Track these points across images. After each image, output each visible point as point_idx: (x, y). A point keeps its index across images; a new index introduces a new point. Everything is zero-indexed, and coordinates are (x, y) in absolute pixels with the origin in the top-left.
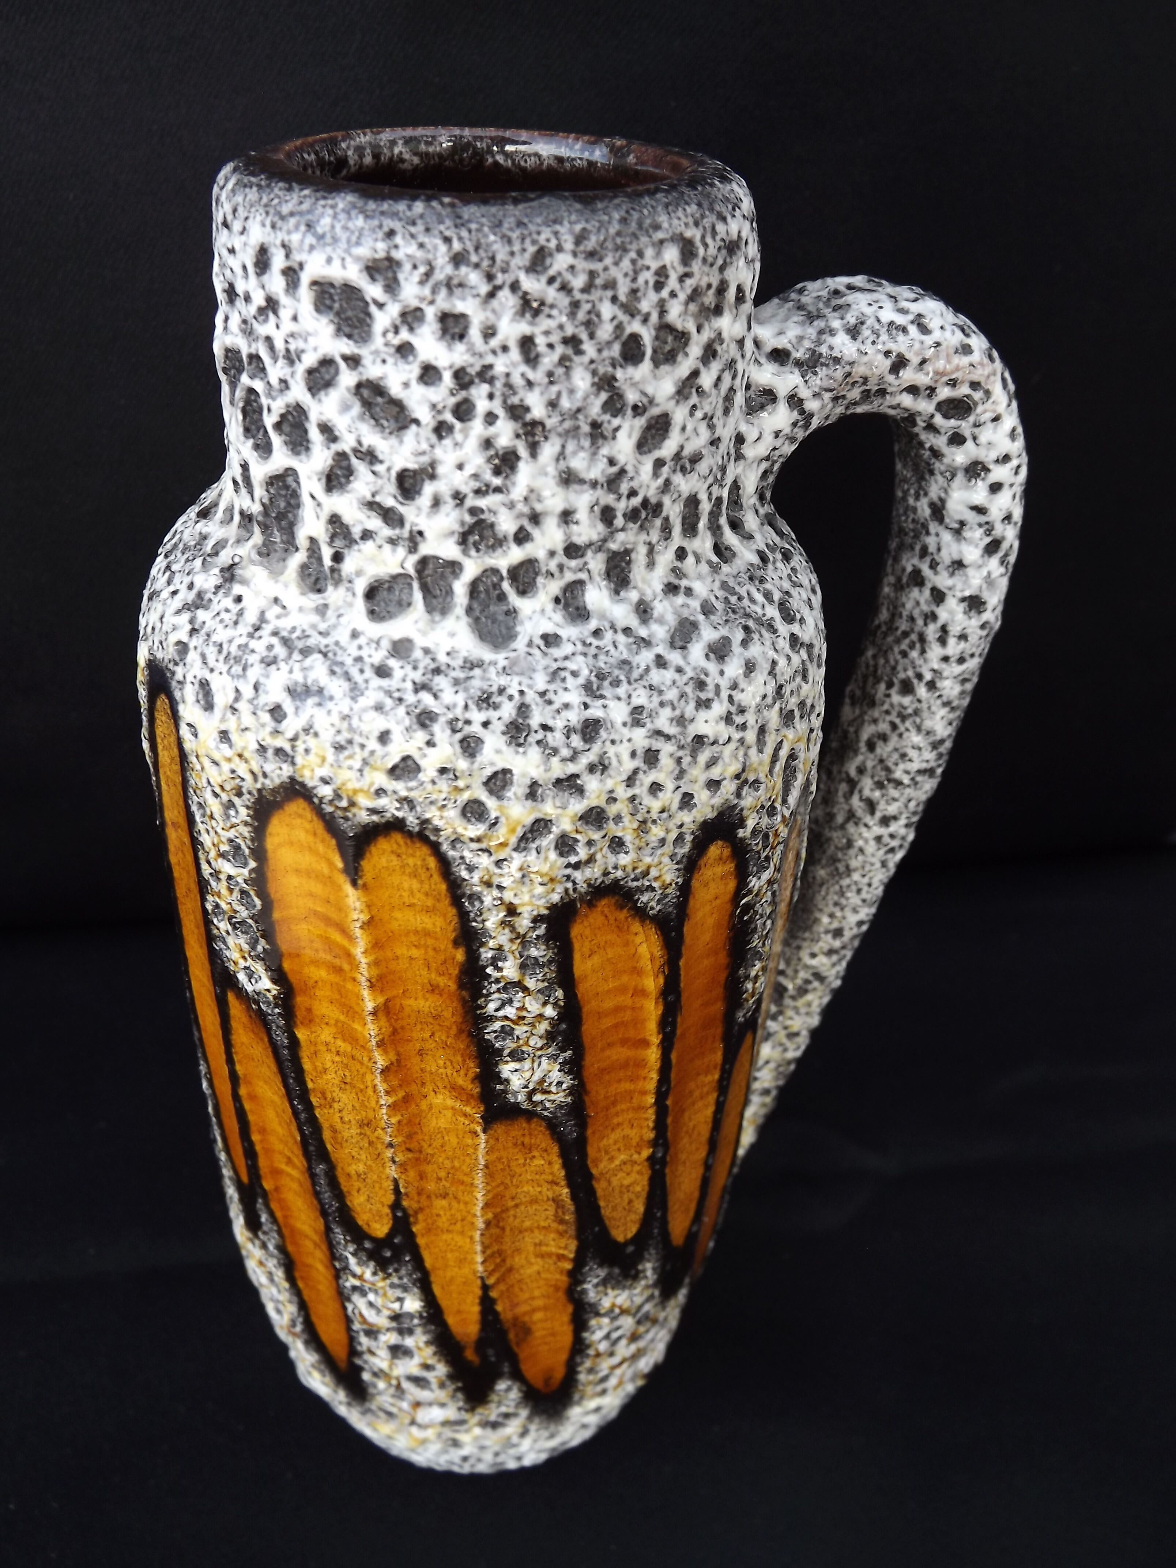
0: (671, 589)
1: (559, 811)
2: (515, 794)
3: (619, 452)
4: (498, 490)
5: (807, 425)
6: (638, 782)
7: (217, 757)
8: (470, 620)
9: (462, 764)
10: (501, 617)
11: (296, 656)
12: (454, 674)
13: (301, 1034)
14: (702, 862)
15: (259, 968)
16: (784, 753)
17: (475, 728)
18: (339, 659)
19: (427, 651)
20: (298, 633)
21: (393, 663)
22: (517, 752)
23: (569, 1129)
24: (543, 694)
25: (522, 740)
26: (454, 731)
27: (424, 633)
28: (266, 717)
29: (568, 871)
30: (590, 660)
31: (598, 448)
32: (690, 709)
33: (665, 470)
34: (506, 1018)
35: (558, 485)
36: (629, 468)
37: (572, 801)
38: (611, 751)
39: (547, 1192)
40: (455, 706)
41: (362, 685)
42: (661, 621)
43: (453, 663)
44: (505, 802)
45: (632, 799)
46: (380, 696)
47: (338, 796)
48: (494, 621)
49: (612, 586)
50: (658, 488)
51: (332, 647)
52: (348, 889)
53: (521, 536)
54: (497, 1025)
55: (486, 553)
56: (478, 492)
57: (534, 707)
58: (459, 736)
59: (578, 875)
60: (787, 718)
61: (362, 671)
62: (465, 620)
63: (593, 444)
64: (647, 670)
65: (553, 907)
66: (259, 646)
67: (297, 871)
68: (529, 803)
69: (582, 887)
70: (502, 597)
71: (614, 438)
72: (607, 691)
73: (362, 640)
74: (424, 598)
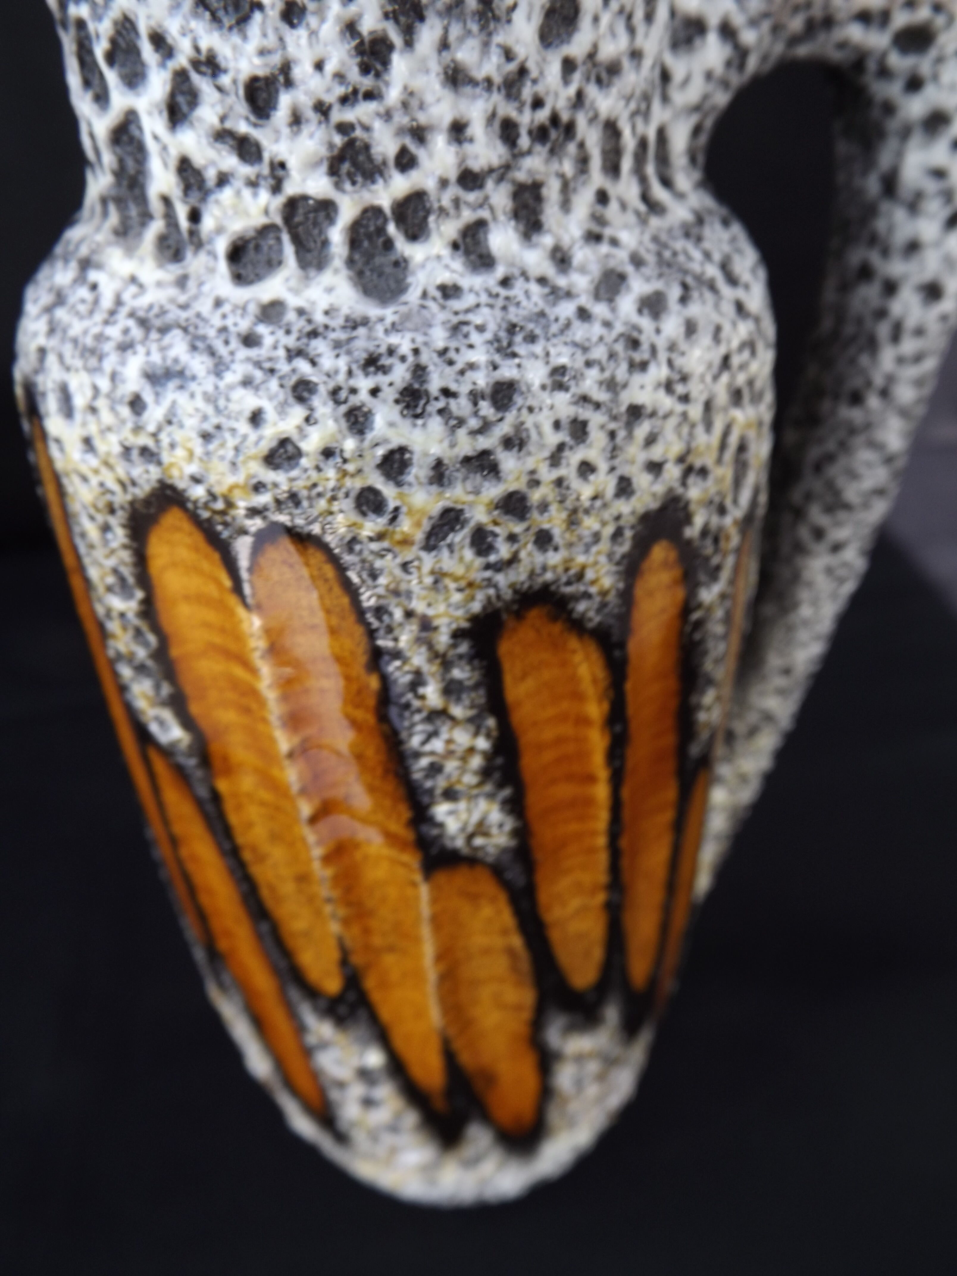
0: (594, 238)
1: (471, 498)
2: (417, 477)
3: (517, 41)
4: (370, 96)
5: (742, 66)
6: (564, 462)
7: (84, 469)
8: (351, 273)
9: (350, 444)
10: (389, 270)
11: (154, 335)
12: (333, 336)
13: (222, 786)
14: (646, 565)
15: (167, 715)
16: (733, 440)
17: (363, 396)
18: (201, 332)
19: (301, 312)
20: (156, 310)
21: (262, 329)
22: (415, 425)
23: (515, 874)
24: (443, 352)
25: (419, 410)
26: (338, 403)
27: (296, 292)
28: (125, 411)
29: (488, 574)
30: (498, 313)
31: (490, 34)
32: (621, 372)
33: (577, 77)
34: (432, 753)
35: (444, 85)
36: (531, 65)
37: (486, 484)
38: (529, 421)
39: (498, 942)
40: (337, 372)
41: (227, 358)
42: (583, 270)
43: (333, 323)
44: (405, 489)
45: (559, 482)
46: (249, 369)
47: (213, 496)
48: (381, 274)
49: (521, 227)
50: (569, 99)
51: (194, 320)
52: (241, 611)
53: (405, 161)
54: (424, 762)
55: (363, 185)
56: (344, 100)
57: (431, 368)
58: (343, 409)
59: (501, 579)
60: (737, 396)
61: (227, 342)
62: (345, 273)
63: (483, 28)
64: (568, 325)
65: (474, 619)
66: (114, 332)
67: (187, 598)
68: (434, 489)
69: (508, 594)
70: (389, 244)
71: (509, 21)
72: (521, 349)
73: (226, 308)
74: (297, 253)
